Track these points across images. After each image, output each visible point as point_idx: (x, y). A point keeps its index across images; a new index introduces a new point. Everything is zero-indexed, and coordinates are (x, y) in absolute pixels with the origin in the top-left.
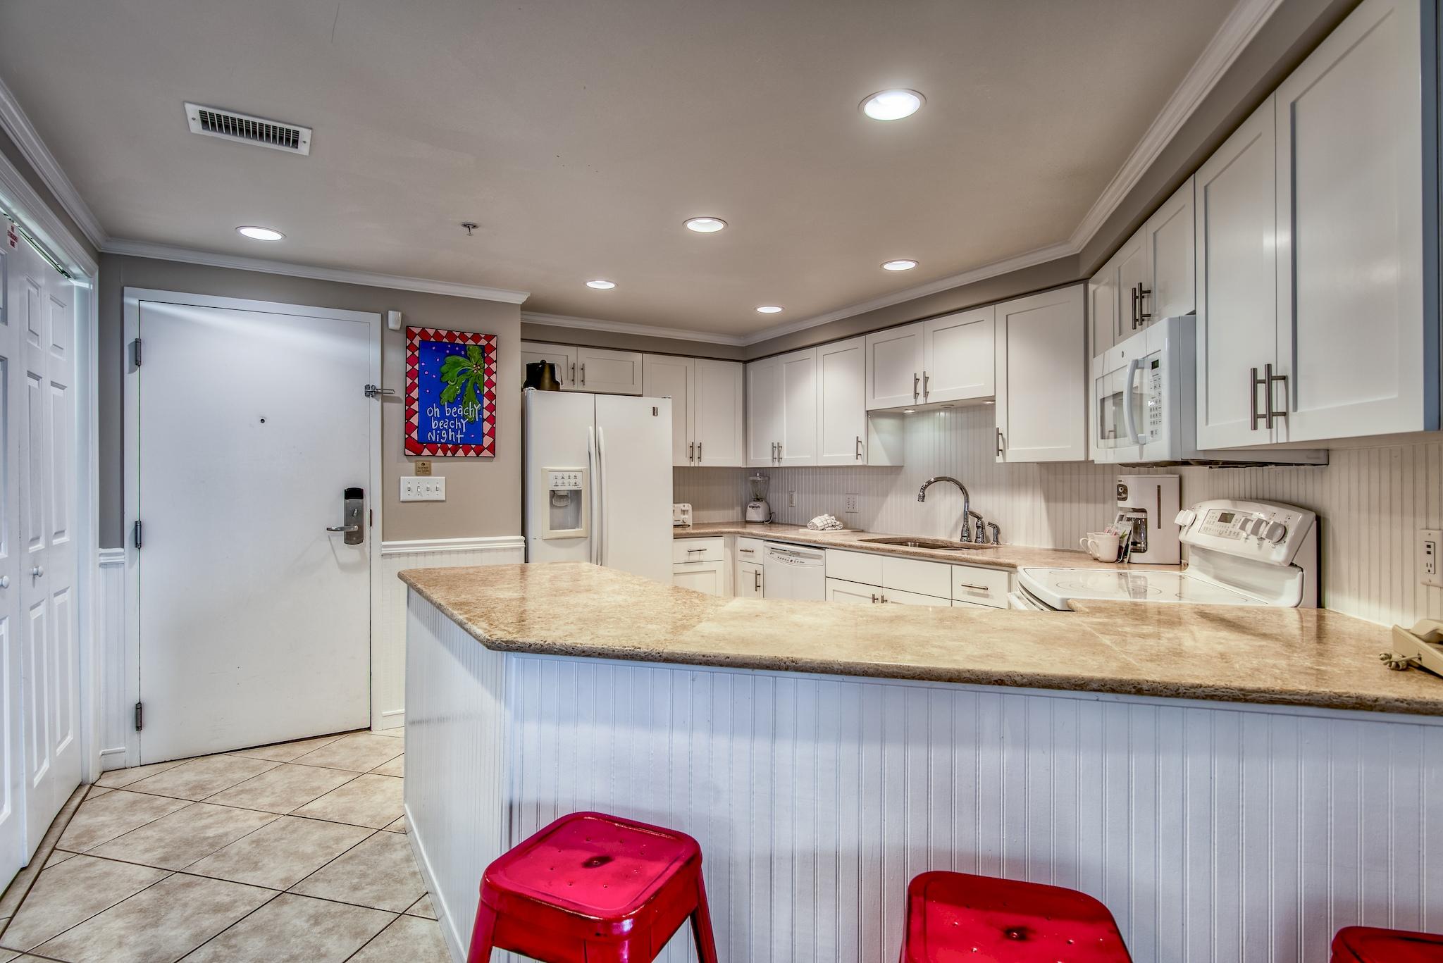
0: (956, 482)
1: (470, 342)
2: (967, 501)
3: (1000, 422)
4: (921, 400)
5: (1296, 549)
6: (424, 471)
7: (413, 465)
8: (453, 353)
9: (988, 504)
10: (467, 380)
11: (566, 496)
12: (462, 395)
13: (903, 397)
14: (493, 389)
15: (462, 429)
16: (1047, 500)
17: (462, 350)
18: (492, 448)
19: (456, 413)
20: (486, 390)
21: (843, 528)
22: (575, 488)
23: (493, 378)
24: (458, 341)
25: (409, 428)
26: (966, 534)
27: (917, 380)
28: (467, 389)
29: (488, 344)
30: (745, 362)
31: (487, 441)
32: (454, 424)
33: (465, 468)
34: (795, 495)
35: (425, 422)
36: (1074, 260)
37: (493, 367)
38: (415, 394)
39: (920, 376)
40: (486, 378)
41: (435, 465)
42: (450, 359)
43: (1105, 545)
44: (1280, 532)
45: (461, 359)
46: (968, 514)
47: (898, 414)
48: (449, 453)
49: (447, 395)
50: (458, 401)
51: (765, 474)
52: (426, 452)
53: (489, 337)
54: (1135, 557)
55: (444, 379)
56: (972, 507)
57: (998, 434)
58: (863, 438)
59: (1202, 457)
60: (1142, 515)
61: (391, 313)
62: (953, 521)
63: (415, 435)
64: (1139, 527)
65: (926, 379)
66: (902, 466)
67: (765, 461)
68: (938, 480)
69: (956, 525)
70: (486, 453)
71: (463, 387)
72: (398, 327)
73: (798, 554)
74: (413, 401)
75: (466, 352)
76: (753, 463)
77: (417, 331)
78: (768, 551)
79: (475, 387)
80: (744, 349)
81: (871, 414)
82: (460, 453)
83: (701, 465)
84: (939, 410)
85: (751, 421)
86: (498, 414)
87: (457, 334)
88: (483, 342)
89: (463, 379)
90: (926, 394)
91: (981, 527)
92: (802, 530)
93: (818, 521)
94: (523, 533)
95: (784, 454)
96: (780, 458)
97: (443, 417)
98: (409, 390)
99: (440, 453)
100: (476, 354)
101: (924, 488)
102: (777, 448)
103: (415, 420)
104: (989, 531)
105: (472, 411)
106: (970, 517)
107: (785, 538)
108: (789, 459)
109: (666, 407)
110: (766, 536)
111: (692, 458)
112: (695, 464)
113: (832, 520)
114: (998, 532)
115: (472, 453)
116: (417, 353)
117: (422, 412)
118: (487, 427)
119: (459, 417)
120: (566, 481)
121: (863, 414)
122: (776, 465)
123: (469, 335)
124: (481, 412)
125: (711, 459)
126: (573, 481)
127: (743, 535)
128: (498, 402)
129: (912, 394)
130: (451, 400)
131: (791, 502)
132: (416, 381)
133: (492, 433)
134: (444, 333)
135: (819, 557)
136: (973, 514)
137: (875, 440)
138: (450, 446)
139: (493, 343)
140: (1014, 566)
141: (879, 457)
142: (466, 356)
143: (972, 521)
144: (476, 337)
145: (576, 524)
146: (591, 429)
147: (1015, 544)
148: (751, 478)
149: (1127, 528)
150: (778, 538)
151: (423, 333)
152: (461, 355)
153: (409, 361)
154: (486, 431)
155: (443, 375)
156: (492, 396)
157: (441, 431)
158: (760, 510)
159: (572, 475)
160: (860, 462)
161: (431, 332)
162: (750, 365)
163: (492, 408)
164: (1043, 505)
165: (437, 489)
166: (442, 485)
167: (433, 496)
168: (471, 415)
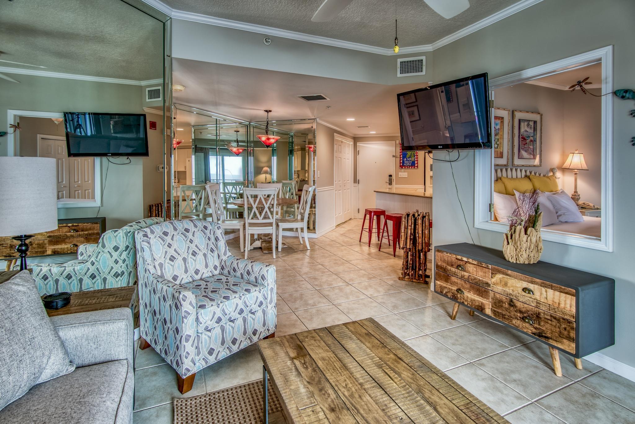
6: (403, 171)
7: (401, 170)
10: (412, 153)
12: (411, 156)
15: (411, 163)
18: (417, 167)
20: (416, 154)
31: (416, 165)
32: (409, 162)
33: (412, 171)
35: (403, 162)
38: (401, 156)
41: (405, 170)
48: (408, 168)
49: (408, 156)
50: (410, 158)
52: (404, 168)
55: (407, 153)
63: (401, 164)
70: (416, 168)
74: (401, 158)
82: (410, 168)
86: (419, 159)
94: (425, 185)
97: (407, 160)
98: (400, 155)
99: (406, 168)
103: (401, 161)
115: (413, 168)
117: (403, 160)
118: (416, 162)
119: (410, 160)
124: (415, 159)
132: (402, 154)
133: (417, 163)
138: (408, 166)
153: (400, 150)
156: (417, 156)
157: (407, 163)
163: (417, 158)
166: (407, 175)
167: (405, 176)
168: (413, 160)
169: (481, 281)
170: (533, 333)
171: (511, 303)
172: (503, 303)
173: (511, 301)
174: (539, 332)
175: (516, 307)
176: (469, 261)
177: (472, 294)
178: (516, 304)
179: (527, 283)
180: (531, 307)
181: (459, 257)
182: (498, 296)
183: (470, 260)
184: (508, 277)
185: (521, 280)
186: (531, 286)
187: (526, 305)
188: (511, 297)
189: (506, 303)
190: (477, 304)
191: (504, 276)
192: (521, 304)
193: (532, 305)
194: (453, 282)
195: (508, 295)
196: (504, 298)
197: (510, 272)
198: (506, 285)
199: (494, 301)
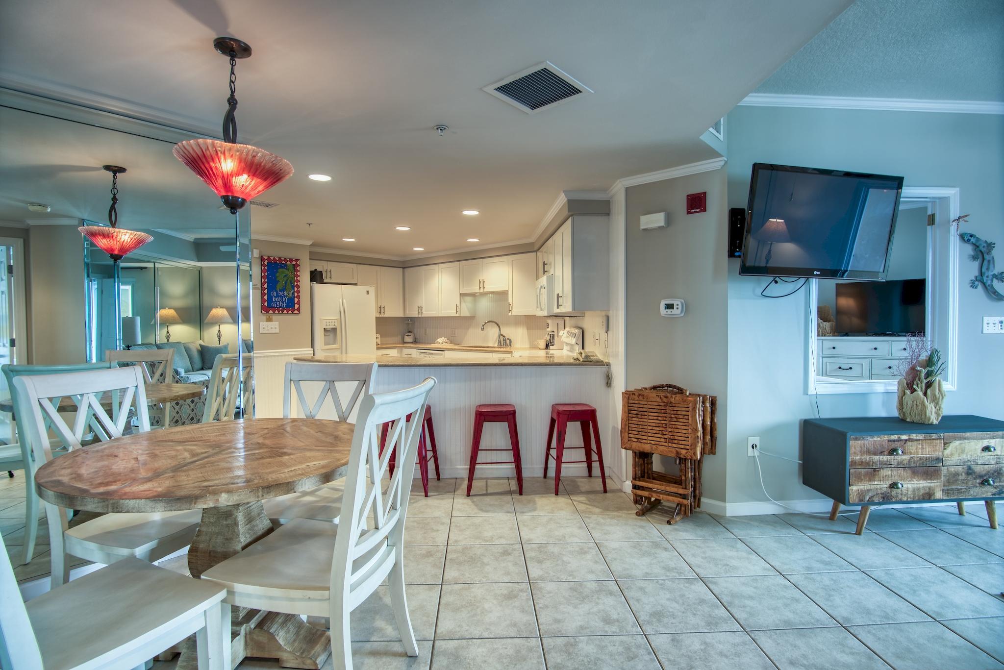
0: (496, 323)
1: (288, 263)
2: (500, 330)
3: (510, 301)
4: (482, 290)
5: (577, 340)
6: (269, 320)
7: (265, 317)
8: (281, 267)
9: (507, 331)
10: (287, 280)
11: (330, 331)
12: (285, 286)
13: (475, 289)
14: (298, 283)
15: (285, 302)
16: (528, 329)
17: (285, 266)
18: (299, 310)
19: (283, 294)
20: (296, 284)
21: (451, 343)
22: (334, 327)
23: (298, 278)
24: (283, 262)
25: (263, 301)
26: (500, 342)
27: (480, 282)
28: (288, 283)
29: (296, 263)
30: (404, 268)
31: (296, 306)
32: (282, 299)
33: (288, 318)
34: (427, 330)
35: (270, 298)
36: (532, 244)
37: (298, 273)
38: (266, 286)
39: (481, 281)
40: (295, 278)
41: (274, 317)
42: (280, 270)
43: (542, 344)
44: (574, 335)
45: (285, 270)
46: (501, 335)
47: (473, 295)
48: (280, 312)
49: (279, 287)
50: (283, 290)
51: (413, 320)
52: (271, 312)
53: (297, 260)
54: (551, 347)
55: (278, 279)
56: (502, 333)
57: (509, 305)
58: (459, 305)
59: (555, 315)
60: (553, 333)
61: (254, 250)
62: (495, 338)
63: (266, 304)
64: (552, 337)
65: (484, 282)
66: (474, 317)
67: (415, 314)
68: (489, 322)
69: (496, 339)
70: (296, 312)
71: (286, 283)
72: (258, 256)
73: (432, 354)
74: (265, 289)
75: (287, 267)
76: (408, 315)
77: (266, 258)
78: (418, 354)
79: (291, 283)
80: (404, 262)
81: (462, 295)
82: (285, 312)
83: (384, 316)
84: (489, 294)
85: (407, 296)
86: (301, 294)
87: (283, 259)
88: (294, 263)
89: (285, 279)
90: (484, 288)
91: (505, 340)
92: (432, 345)
93: (440, 340)
94: (312, 347)
95: (424, 311)
96: (421, 313)
97: (277, 296)
98: (262, 284)
99: (277, 312)
100: (291, 267)
101: (483, 326)
102: (420, 308)
103: (266, 297)
104: (508, 341)
105: (289, 293)
106: (501, 336)
107: (426, 348)
108: (426, 313)
109: (372, 290)
110: (417, 347)
111: (380, 313)
112: (382, 315)
113: (446, 340)
114: (511, 342)
115: (290, 312)
116: (266, 268)
117: (269, 294)
118: (296, 300)
119: (284, 296)
120: (331, 324)
121: (459, 295)
122: (420, 316)
123: (288, 260)
124: (293, 294)
125: (388, 314)
126: (333, 324)
127: (406, 347)
128: (301, 289)
129: (478, 287)
130: (281, 289)
131: (426, 333)
132: (266, 280)
133: (298, 303)
134: (277, 259)
135: (442, 354)
136: (502, 335)
137: (464, 305)
138: (281, 309)
139: (298, 263)
140: (512, 352)
141: (466, 313)
142: (287, 269)
143: (502, 338)
144: (291, 260)
145: (334, 343)
146: (341, 300)
147: (517, 346)
148: (406, 322)
149: (548, 338)
150: (423, 348)
151: (269, 258)
152: (284, 268)
153: (262, 271)
154: (296, 302)
155: (277, 277)
156: (298, 287)
157: (277, 302)
158: (411, 337)
159: (333, 321)
160: (458, 315)
161: (272, 258)
162: (406, 270)
163: (298, 292)
164: (526, 331)
165: (276, 328)
166: (277, 326)
167: (274, 331)
168: (290, 295)
169: (929, 458)
170: (993, 495)
171: (970, 472)
172: (959, 475)
173: (970, 468)
174: (999, 491)
175: (975, 473)
176: (912, 437)
177: (917, 482)
178: (975, 470)
179: (988, 440)
180: (992, 466)
181: (895, 437)
182: (953, 470)
183: (914, 436)
184: (966, 441)
185: (982, 439)
186: (992, 443)
187: (986, 467)
188: (969, 464)
189: (963, 474)
190: (922, 492)
191: (962, 441)
192: (981, 466)
193: (993, 462)
194: (883, 477)
195: (964, 463)
196: (960, 469)
197: (968, 434)
198: (963, 451)
199: (947, 477)
